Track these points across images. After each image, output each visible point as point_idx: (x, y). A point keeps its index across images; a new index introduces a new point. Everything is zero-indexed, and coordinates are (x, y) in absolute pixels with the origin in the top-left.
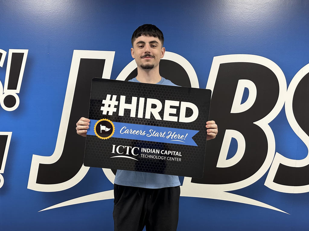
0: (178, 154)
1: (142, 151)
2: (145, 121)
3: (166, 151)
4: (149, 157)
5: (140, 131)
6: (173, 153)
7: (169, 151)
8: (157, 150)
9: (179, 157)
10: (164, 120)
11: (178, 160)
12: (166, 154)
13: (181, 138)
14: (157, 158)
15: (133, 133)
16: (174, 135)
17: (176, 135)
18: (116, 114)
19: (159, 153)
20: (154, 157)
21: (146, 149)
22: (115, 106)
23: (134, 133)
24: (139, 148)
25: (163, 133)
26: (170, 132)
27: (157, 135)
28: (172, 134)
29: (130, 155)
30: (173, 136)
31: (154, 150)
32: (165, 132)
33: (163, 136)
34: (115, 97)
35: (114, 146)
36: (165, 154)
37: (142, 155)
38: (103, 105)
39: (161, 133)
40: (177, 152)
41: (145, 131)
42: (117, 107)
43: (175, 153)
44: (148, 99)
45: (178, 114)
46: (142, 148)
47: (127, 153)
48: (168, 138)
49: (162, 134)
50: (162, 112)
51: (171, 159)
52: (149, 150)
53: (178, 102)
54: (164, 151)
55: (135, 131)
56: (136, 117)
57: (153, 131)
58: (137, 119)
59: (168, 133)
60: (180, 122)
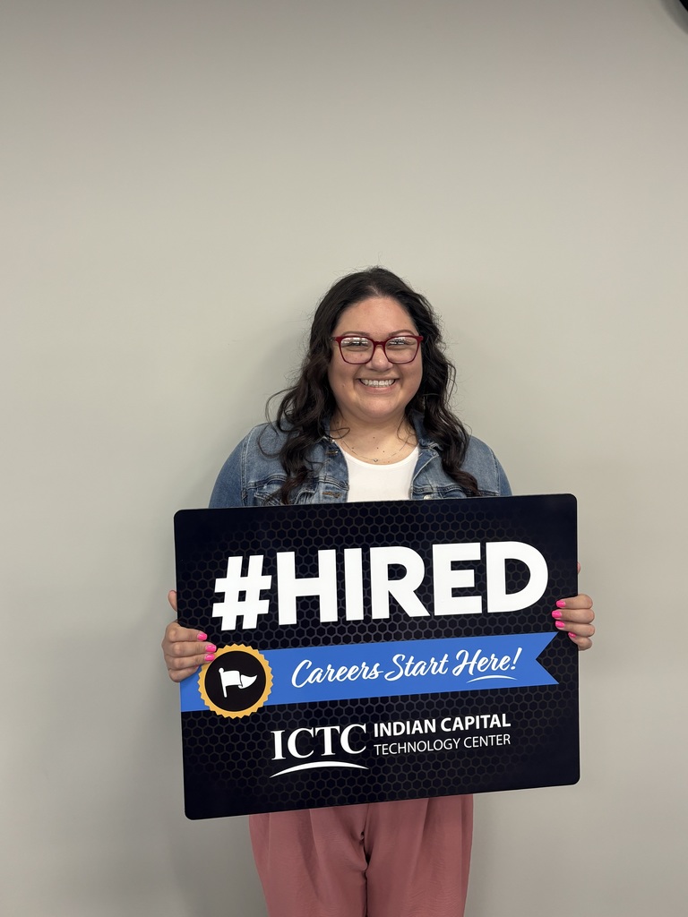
1: (376, 735)
2: (372, 629)
3: (458, 719)
4: (402, 750)
5: (360, 668)
6: (482, 721)
7: (467, 718)
8: (427, 722)
9: (502, 731)
10: (437, 613)
11: (499, 742)
12: (458, 729)
13: (501, 665)
15: (338, 676)
16: (478, 661)
17: (484, 658)
19: (433, 730)
20: (422, 746)
21: (389, 724)
22: (264, 595)
23: (341, 677)
24: (364, 727)
25: (438, 660)
27: (419, 669)
28: (470, 659)
30: (476, 665)
31: (417, 722)
32: (446, 656)
33: (440, 670)
34: (256, 562)
35: (278, 735)
36: (454, 729)
37: (380, 748)
40: (495, 716)
41: (377, 665)
42: (270, 595)
43: (489, 720)
45: (480, 588)
46: (376, 725)
47: (328, 751)
48: (457, 674)
49: (436, 664)
50: (427, 587)
51: (476, 744)
52: (399, 728)
53: (478, 545)
54: (450, 719)
55: (342, 670)
56: (341, 619)
57: (407, 660)
58: (347, 627)
59: (457, 657)
60: (491, 613)
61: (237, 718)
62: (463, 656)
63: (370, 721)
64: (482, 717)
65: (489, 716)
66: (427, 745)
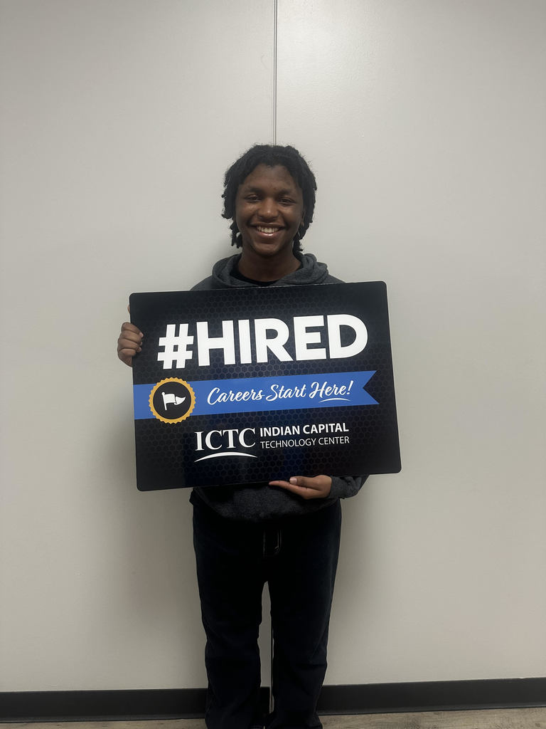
18: (192, 363)
38: (162, 349)
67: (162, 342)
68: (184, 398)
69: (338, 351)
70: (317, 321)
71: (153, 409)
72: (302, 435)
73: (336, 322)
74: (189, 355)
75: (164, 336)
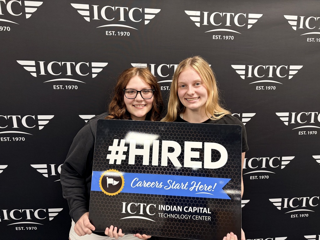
0: (206, 211)
1: (159, 209)
2: (161, 169)
3: (190, 208)
4: (169, 217)
5: (156, 183)
6: (200, 210)
7: (194, 208)
8: (179, 207)
9: (208, 215)
10: (185, 166)
11: (206, 219)
12: (190, 211)
13: (208, 189)
14: (180, 217)
15: (147, 185)
16: (199, 186)
17: (202, 186)
18: (125, 162)
19: (181, 210)
20: (176, 216)
21: (165, 206)
22: (124, 153)
24: (155, 206)
25: (184, 184)
26: (193, 182)
27: (177, 187)
28: (196, 185)
29: (145, 214)
30: (198, 188)
31: (175, 207)
32: (187, 183)
33: (185, 188)
34: (123, 142)
35: (124, 204)
36: (189, 211)
37: (161, 214)
38: (110, 152)
39: (182, 183)
40: (205, 209)
41: (162, 183)
42: (127, 153)
43: (203, 210)
44: (163, 141)
45: (201, 159)
46: (160, 205)
47: (141, 213)
48: (191, 190)
49: (183, 185)
50: (182, 156)
51: (197, 218)
52: (168, 208)
53: (201, 143)
54: (187, 207)
55: (149, 183)
56: (150, 164)
57: (173, 182)
58: (152, 168)
59: (192, 184)
60: (205, 169)
61: (111, 195)
62: (194, 183)
63: (157, 204)
64: (200, 208)
65: (203, 208)
66: (178, 216)
67: (110, 148)
68: (118, 182)
69: (209, 165)
70: (199, 145)
71: (101, 186)
72: (183, 212)
73: (209, 147)
74: (124, 157)
75: (112, 145)
